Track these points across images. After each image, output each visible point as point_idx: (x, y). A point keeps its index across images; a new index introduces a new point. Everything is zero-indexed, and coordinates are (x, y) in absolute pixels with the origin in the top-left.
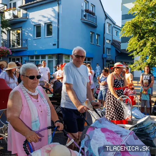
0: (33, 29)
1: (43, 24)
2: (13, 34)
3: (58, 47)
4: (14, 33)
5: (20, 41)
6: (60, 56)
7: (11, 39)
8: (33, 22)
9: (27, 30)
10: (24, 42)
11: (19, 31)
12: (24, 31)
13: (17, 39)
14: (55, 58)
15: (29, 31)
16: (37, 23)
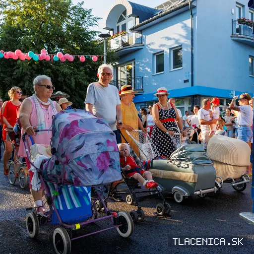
0: (151, 61)
1: (167, 50)
2: (121, 71)
3: (192, 85)
4: (123, 69)
5: (133, 80)
6: (195, 98)
7: (119, 78)
8: (152, 50)
9: (142, 63)
10: (138, 81)
11: (130, 66)
12: (139, 65)
13: (128, 79)
14: (188, 102)
15: (145, 63)
16: (157, 50)
